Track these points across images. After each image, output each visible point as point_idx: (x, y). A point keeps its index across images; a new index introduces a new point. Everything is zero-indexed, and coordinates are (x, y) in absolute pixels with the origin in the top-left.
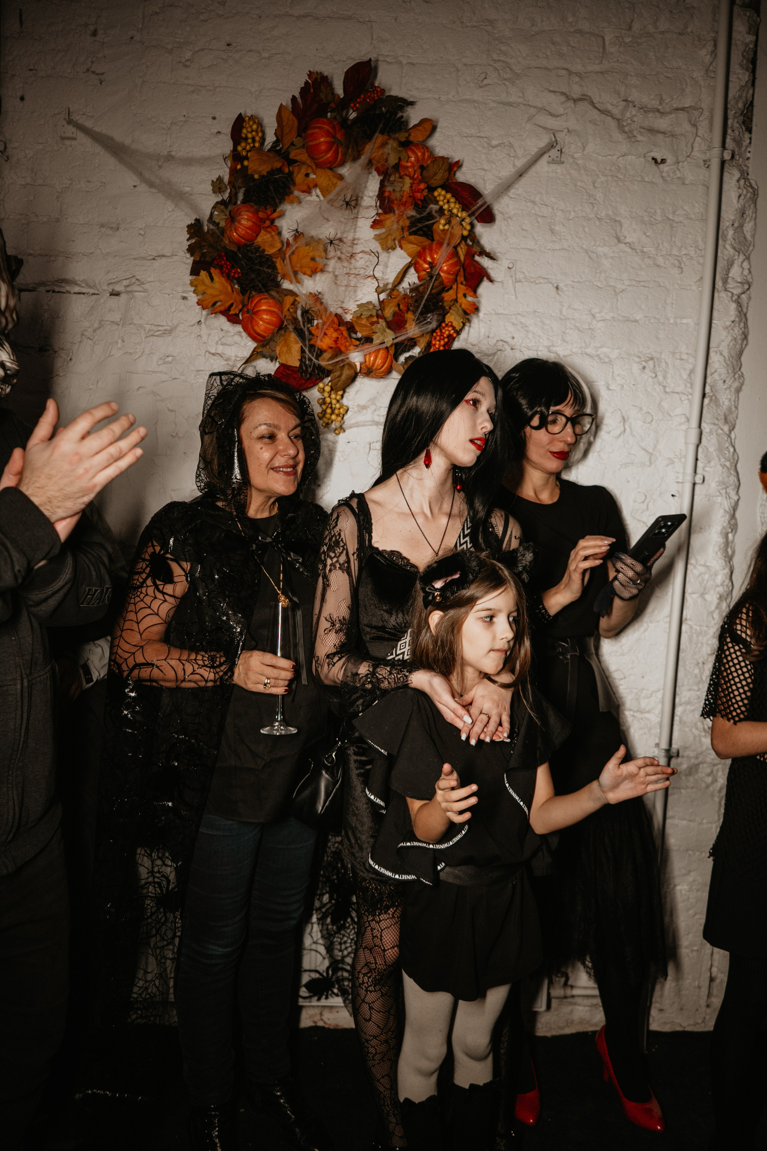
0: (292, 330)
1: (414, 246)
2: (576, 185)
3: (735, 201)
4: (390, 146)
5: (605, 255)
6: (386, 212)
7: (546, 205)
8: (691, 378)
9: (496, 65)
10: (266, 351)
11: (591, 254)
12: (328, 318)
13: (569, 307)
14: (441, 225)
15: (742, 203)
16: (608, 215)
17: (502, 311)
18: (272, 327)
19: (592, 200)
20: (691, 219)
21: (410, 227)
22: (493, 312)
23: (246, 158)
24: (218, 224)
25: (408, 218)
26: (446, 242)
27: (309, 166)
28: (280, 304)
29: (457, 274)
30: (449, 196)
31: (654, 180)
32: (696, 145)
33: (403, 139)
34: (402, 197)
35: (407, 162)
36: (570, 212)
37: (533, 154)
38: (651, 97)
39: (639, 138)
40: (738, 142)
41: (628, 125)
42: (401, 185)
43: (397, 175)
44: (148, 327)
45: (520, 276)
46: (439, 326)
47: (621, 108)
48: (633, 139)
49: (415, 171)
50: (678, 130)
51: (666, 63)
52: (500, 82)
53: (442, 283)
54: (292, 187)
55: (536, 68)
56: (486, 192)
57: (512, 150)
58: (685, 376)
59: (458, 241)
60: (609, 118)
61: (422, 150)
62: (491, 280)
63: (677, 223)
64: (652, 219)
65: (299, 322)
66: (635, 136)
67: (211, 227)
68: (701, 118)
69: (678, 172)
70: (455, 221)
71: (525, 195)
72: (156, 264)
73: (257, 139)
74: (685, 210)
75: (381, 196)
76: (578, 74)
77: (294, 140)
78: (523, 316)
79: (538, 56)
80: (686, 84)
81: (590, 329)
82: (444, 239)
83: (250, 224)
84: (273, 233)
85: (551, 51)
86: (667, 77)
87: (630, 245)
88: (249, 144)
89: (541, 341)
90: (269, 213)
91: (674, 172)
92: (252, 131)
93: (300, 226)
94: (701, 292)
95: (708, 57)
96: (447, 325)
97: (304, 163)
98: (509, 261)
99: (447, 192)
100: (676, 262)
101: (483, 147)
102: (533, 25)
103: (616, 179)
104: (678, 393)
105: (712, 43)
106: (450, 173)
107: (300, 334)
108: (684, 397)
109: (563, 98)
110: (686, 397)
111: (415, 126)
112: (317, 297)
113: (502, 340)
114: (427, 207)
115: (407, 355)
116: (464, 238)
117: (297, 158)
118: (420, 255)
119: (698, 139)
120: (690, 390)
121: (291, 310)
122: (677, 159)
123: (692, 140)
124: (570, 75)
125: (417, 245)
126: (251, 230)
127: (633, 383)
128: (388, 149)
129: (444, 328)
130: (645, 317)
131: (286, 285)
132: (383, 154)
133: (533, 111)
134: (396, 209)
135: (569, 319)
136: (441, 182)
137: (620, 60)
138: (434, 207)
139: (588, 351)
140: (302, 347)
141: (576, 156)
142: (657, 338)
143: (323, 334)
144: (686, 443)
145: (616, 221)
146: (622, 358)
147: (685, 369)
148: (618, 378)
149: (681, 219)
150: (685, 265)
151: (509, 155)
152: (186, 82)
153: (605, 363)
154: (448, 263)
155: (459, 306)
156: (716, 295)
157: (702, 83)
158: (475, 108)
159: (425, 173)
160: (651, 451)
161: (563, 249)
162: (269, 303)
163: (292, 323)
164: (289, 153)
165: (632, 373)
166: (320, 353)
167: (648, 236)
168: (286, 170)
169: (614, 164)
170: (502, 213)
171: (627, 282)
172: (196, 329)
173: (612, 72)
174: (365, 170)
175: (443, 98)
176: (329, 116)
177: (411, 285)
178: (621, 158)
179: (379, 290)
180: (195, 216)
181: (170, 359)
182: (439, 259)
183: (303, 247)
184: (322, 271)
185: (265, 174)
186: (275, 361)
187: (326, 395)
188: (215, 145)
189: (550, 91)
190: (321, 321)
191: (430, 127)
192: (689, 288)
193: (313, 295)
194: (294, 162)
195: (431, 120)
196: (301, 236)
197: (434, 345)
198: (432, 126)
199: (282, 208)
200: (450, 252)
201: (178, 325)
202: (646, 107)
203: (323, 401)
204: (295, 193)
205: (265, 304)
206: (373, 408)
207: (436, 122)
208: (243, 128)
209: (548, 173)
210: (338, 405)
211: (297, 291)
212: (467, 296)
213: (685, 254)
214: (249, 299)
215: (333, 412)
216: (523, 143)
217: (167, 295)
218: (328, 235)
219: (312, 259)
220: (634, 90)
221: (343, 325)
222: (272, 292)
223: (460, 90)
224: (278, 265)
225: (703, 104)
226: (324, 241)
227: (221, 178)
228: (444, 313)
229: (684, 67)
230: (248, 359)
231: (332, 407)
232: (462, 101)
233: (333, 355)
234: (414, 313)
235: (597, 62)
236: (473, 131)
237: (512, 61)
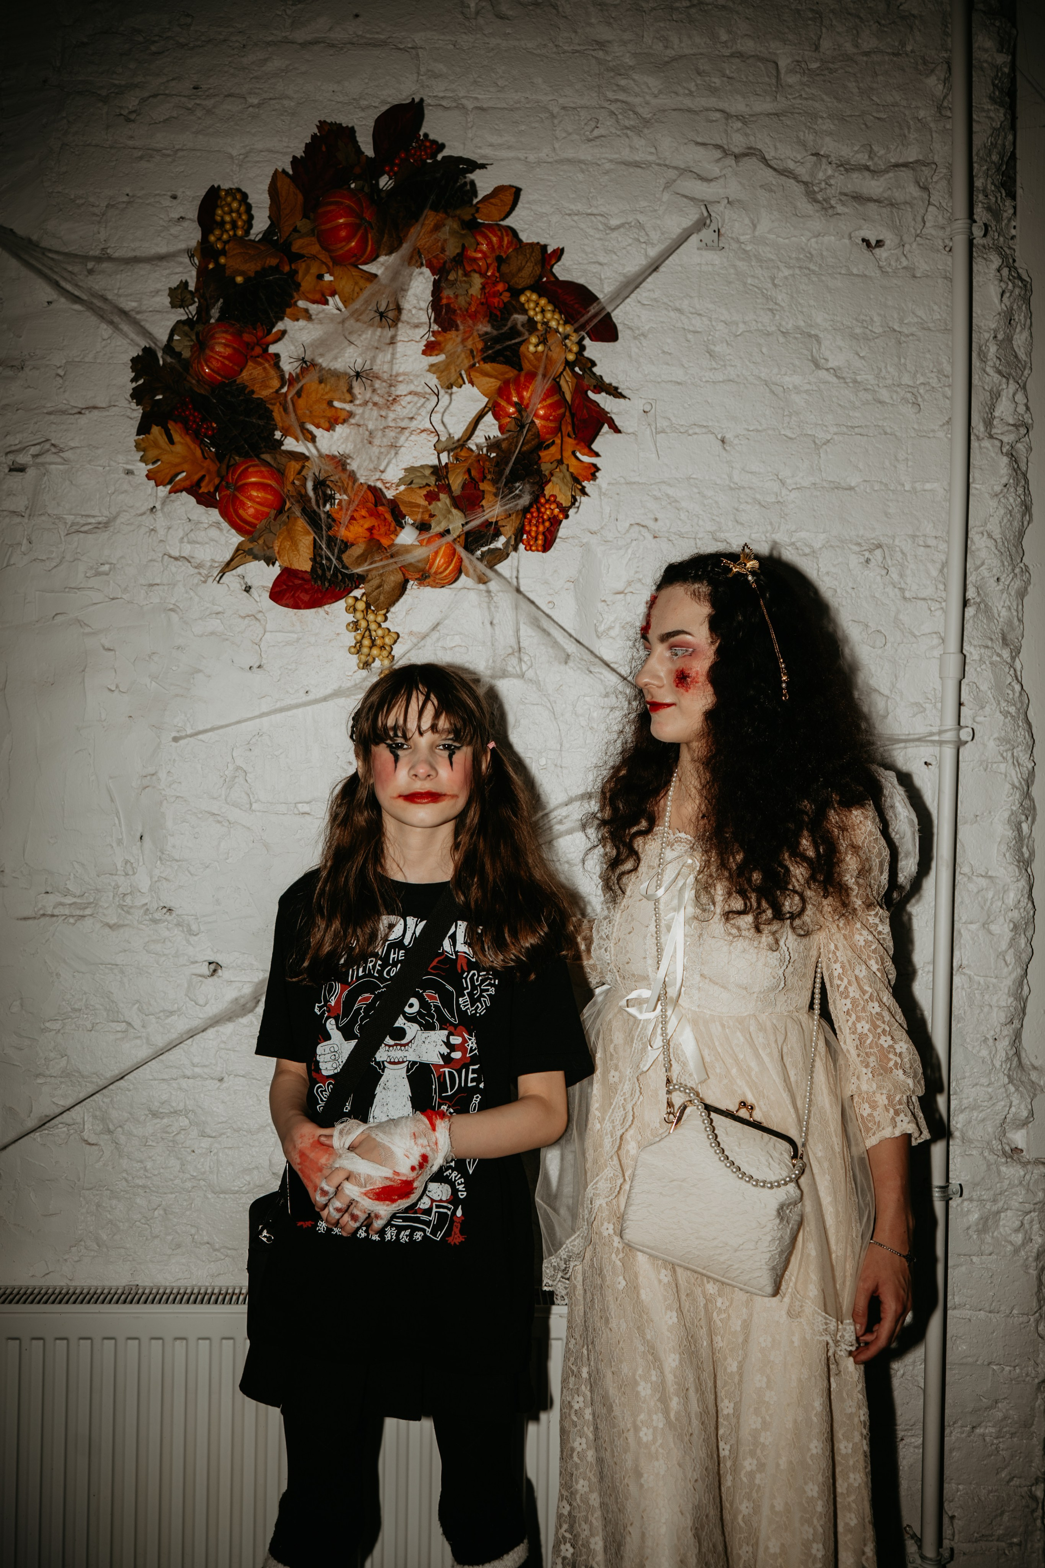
0: (298, 514)
1: (492, 380)
2: (745, 284)
3: (996, 301)
4: (447, 228)
5: (795, 387)
6: (444, 329)
7: (700, 315)
8: (943, 575)
9: (613, 107)
10: (256, 547)
11: (773, 387)
12: (356, 494)
13: (743, 469)
14: (532, 346)
15: (1008, 304)
16: (798, 328)
17: (637, 479)
18: (266, 509)
19: (771, 305)
20: (929, 329)
21: (483, 351)
22: (622, 481)
23: (223, 252)
24: (180, 354)
25: (480, 336)
26: (541, 372)
27: (323, 262)
28: (279, 474)
29: (560, 419)
30: (543, 302)
31: (867, 273)
32: (929, 217)
33: (467, 218)
34: (470, 304)
35: (476, 251)
36: (737, 324)
37: (675, 237)
38: (856, 149)
40: (996, 213)
42: (466, 286)
43: (460, 272)
44: (70, 518)
45: (662, 423)
46: (535, 500)
47: (809, 165)
48: (830, 212)
49: (488, 266)
50: (899, 196)
51: (874, 98)
52: (619, 133)
53: (537, 435)
54: (296, 295)
55: (674, 110)
56: (600, 295)
57: (642, 233)
58: (934, 573)
59: (561, 370)
60: (792, 181)
61: (499, 233)
62: (617, 430)
63: (907, 336)
64: (868, 332)
65: (310, 500)
66: (832, 207)
67: (169, 360)
68: (935, 179)
69: (903, 259)
70: (552, 340)
71: (665, 300)
72: (83, 420)
73: (240, 223)
74: (917, 316)
75: (436, 304)
76: (740, 118)
77: (299, 224)
78: (670, 485)
79: (676, 93)
80: (909, 128)
81: (778, 502)
82: (537, 368)
83: (228, 351)
84: (267, 365)
85: (697, 85)
86: (879, 119)
87: (835, 372)
88: (227, 231)
89: (701, 522)
90: (261, 334)
91: (897, 260)
92: (231, 211)
93: (308, 353)
94: (951, 440)
95: (941, 87)
97: (314, 257)
98: (644, 401)
99: (540, 296)
100: (909, 395)
101: (597, 229)
102: (666, 47)
103: (807, 272)
104: (924, 599)
105: (945, 66)
106: (543, 267)
107: (313, 520)
108: (934, 606)
109: (718, 154)
110: (938, 605)
111: (486, 198)
112: (340, 462)
113: (638, 524)
114: (508, 320)
115: (485, 549)
116: (569, 364)
117: (304, 252)
118: (503, 392)
119: (931, 208)
120: (944, 595)
121: (297, 482)
122: (901, 239)
123: (922, 211)
124: (727, 119)
125: (496, 378)
126: (230, 361)
127: (851, 585)
128: (444, 233)
129: (543, 505)
130: (865, 481)
131: (290, 444)
132: (437, 241)
133: (672, 174)
134: (459, 323)
135: (744, 488)
136: (529, 282)
137: (804, 96)
138: (520, 318)
140: (314, 539)
141: (742, 238)
142: (886, 514)
143: (348, 518)
144: (941, 678)
145: (810, 336)
146: (831, 546)
147: (933, 561)
148: (826, 579)
149: (914, 329)
150: (924, 400)
152: (131, 143)
153: (806, 555)
154: (545, 403)
155: (565, 470)
156: (974, 444)
157: (932, 125)
158: (583, 172)
159: (505, 268)
160: (887, 692)
161: (729, 380)
162: (262, 472)
163: (298, 502)
164: (291, 244)
165: (850, 570)
166: (346, 545)
167: (863, 358)
169: (803, 249)
170: (630, 328)
171: (834, 429)
172: (148, 520)
173: (792, 113)
174: (409, 264)
175: (532, 158)
176: (353, 186)
177: (487, 439)
178: (813, 240)
179: (440, 447)
180: (144, 343)
181: (106, 568)
182: (530, 398)
183: (314, 385)
184: (344, 421)
185: (252, 275)
186: (273, 564)
187: (359, 615)
188: (176, 237)
189: (697, 144)
190: (345, 497)
191: (509, 198)
192: (931, 435)
193: (333, 457)
194: (300, 257)
195: (511, 186)
196: (312, 368)
197: (529, 533)
198: (511, 198)
199: (280, 326)
200: (547, 387)
201: (118, 514)
202: (848, 164)
203: (356, 625)
204: (301, 304)
205: (254, 474)
206: (435, 635)
207: (517, 192)
208: (216, 206)
209: (700, 264)
210: (380, 632)
211: (307, 454)
212: (578, 454)
213: (922, 384)
214: (228, 467)
215: (373, 644)
216: (659, 222)
217: (101, 469)
218: (352, 365)
219: (330, 404)
220: (828, 139)
221: (383, 505)
222: (267, 457)
223: (557, 146)
224: (276, 415)
225: (936, 157)
226: (346, 374)
227: (185, 284)
228: (541, 482)
229: (904, 103)
230: (228, 564)
231: (371, 636)
232: (561, 162)
233: (365, 551)
234: (495, 482)
235: (768, 99)
236: (579, 207)
237: (638, 100)
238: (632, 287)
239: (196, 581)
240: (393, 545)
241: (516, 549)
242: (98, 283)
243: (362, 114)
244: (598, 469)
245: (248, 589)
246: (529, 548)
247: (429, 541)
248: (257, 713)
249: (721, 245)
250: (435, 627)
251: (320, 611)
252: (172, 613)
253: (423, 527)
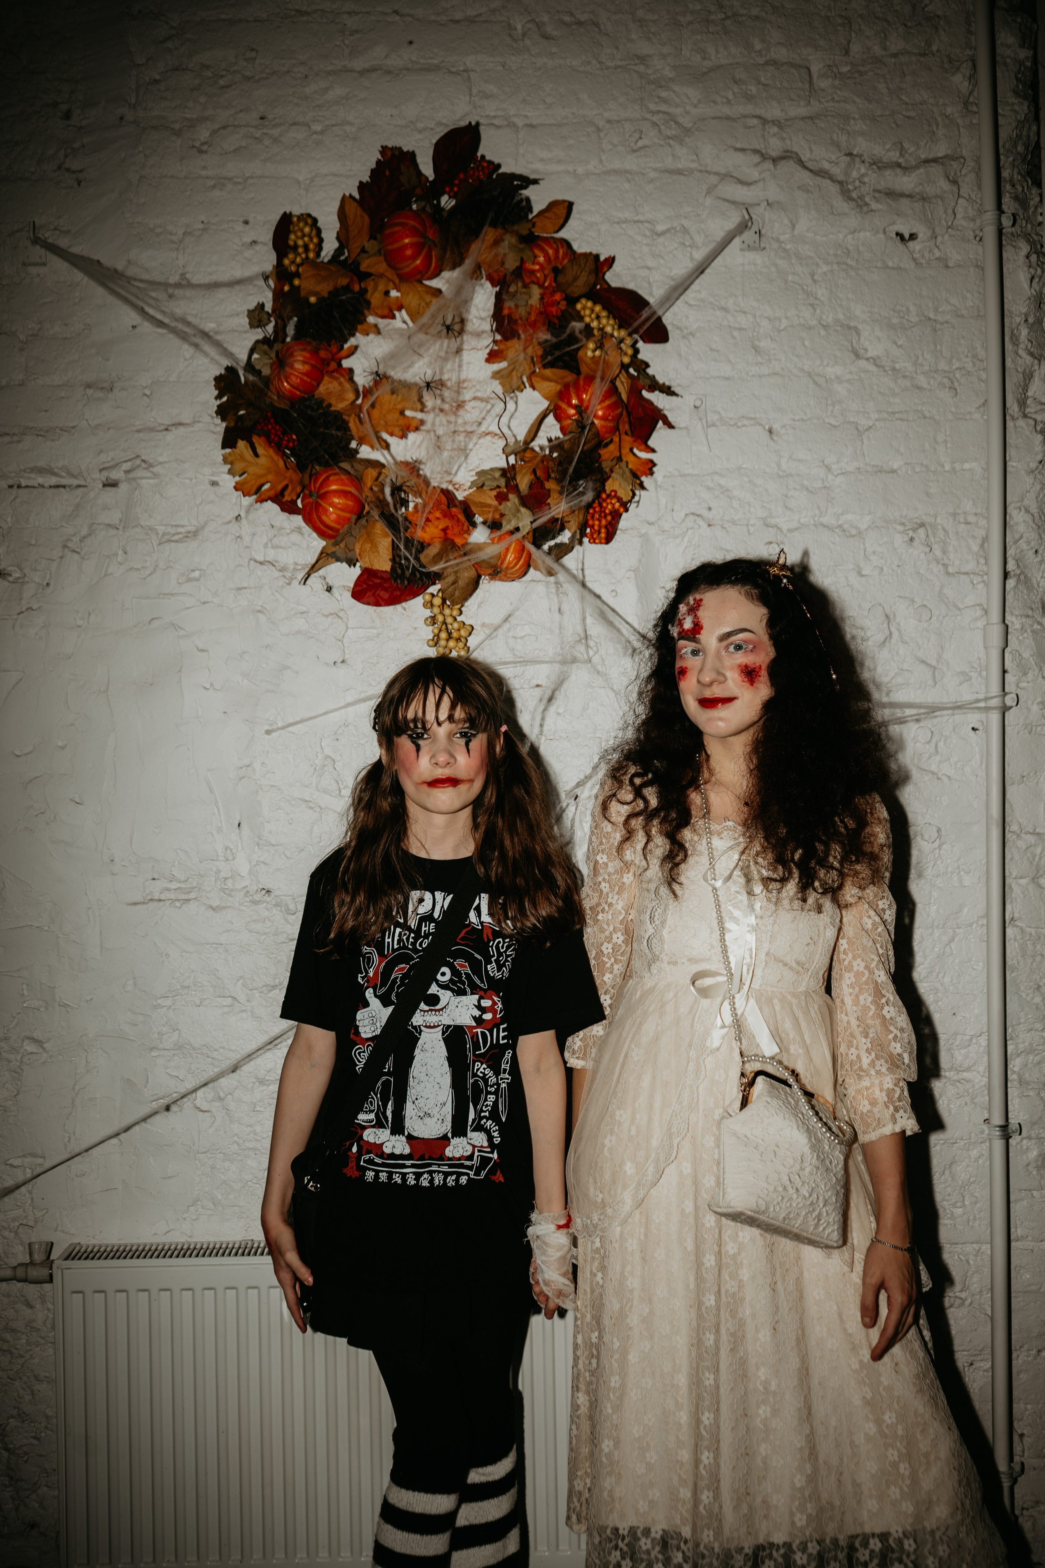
0: (377, 518)
1: (552, 384)
2: (786, 281)
3: (1026, 286)
4: (506, 243)
5: (837, 377)
6: (506, 338)
7: (745, 312)
8: (984, 550)
9: (655, 118)
10: (339, 550)
11: (816, 378)
12: (430, 498)
13: (790, 457)
14: (590, 351)
15: (1037, 289)
16: (837, 321)
17: (690, 471)
18: (347, 515)
19: (812, 300)
20: (963, 316)
21: (543, 357)
22: (677, 473)
23: (297, 275)
24: (260, 372)
25: (540, 344)
26: (599, 374)
27: (390, 280)
28: (357, 481)
29: (617, 419)
30: (598, 308)
31: (902, 265)
32: (960, 210)
33: (525, 232)
34: (529, 314)
35: (533, 263)
36: (780, 320)
37: (719, 240)
38: (887, 147)
39: (874, 205)
40: (1022, 202)
41: (855, 188)
42: (526, 297)
43: (520, 284)
44: (161, 529)
45: (713, 417)
46: (598, 496)
47: (843, 165)
48: (865, 209)
49: (546, 277)
50: (930, 190)
51: (903, 97)
52: (662, 143)
53: (597, 434)
54: (366, 312)
55: (714, 118)
56: (651, 300)
57: (687, 237)
58: (975, 548)
59: (617, 372)
60: (828, 181)
61: (554, 246)
62: (671, 426)
63: (942, 324)
64: (905, 321)
65: (388, 504)
66: (867, 204)
67: (251, 378)
68: (964, 172)
69: (936, 251)
70: (609, 344)
71: (711, 300)
72: (170, 437)
73: (311, 246)
74: (951, 305)
75: (498, 315)
76: (776, 123)
77: (366, 245)
78: (722, 475)
79: (715, 102)
80: (937, 125)
81: (825, 487)
82: (595, 371)
83: (307, 368)
84: (342, 379)
85: (734, 93)
86: (908, 117)
87: (875, 361)
88: (299, 255)
89: (752, 510)
90: (335, 350)
91: (930, 251)
92: (304, 235)
93: (381, 367)
94: (987, 421)
95: (966, 84)
96: (609, 496)
97: (382, 276)
98: (694, 397)
99: (595, 303)
100: (946, 381)
101: (645, 236)
102: (704, 59)
103: (844, 267)
104: (966, 573)
105: (970, 64)
106: (597, 275)
107: (392, 522)
108: (976, 579)
109: (757, 159)
110: (980, 579)
111: (541, 213)
112: (413, 467)
113: (693, 514)
114: (566, 327)
115: (552, 543)
116: (624, 367)
117: (372, 270)
118: (563, 395)
119: (961, 201)
120: (985, 568)
121: (375, 489)
122: (934, 232)
123: (953, 204)
124: (764, 125)
125: (556, 382)
126: (309, 377)
127: (896, 563)
128: (504, 248)
129: (604, 500)
130: (906, 464)
131: (366, 452)
132: (496, 255)
133: (713, 179)
134: (520, 332)
135: (792, 475)
136: (585, 290)
137: (836, 98)
138: (577, 326)
139: (825, 520)
140: (393, 541)
141: (782, 238)
142: (928, 495)
143: (424, 520)
144: (985, 648)
145: (849, 328)
146: (877, 527)
147: (974, 537)
148: (873, 558)
149: (949, 317)
150: (960, 384)
151: (684, 244)
153: (853, 536)
154: (603, 405)
155: (624, 467)
156: (1010, 424)
157: (960, 121)
158: (629, 181)
159: (561, 278)
160: (934, 663)
161: (775, 374)
162: (342, 480)
163: (377, 507)
164: (359, 264)
165: (895, 549)
166: (422, 546)
167: (900, 346)
168: (356, 288)
169: (840, 246)
171: (875, 416)
172: (234, 528)
173: (826, 116)
174: (471, 278)
175: (580, 170)
176: (414, 207)
177: (550, 440)
178: (850, 237)
179: (508, 450)
180: (226, 362)
181: (196, 574)
182: (589, 400)
183: (387, 397)
184: (417, 429)
185: (326, 295)
186: (355, 565)
187: (436, 610)
188: (249, 260)
189: (737, 149)
190: (419, 500)
191: (563, 212)
192: (968, 417)
193: (406, 464)
194: (367, 276)
195: (564, 201)
196: (384, 380)
197: (592, 527)
198: (565, 212)
199: (352, 341)
200: (605, 389)
201: (206, 523)
202: (881, 161)
203: (433, 620)
204: (371, 319)
205: (335, 482)
206: (507, 626)
207: (570, 205)
208: (289, 232)
209: (743, 265)
210: (456, 625)
211: (383, 461)
212: (635, 451)
213: (958, 368)
214: (311, 476)
215: (450, 636)
216: (702, 226)
217: (188, 481)
218: (422, 377)
219: (402, 413)
220: (860, 139)
221: (455, 506)
222: (344, 465)
223: (604, 158)
224: (352, 425)
225: (964, 151)
226: (416, 384)
227: (261, 306)
228: (602, 478)
229: (932, 101)
230: (313, 566)
231: (447, 629)
232: (608, 172)
233: (441, 550)
234: (559, 481)
235: (802, 103)
236: (627, 215)
237: (678, 111)
238: (680, 290)
239: (281, 583)
240: (467, 543)
241: (581, 543)
242: (180, 308)
243: (419, 136)
244: (654, 465)
245: (329, 589)
246: (593, 541)
247: (500, 539)
248: (342, 704)
249: (762, 245)
250: (506, 620)
251: (398, 607)
252: (260, 615)
253: (494, 526)
